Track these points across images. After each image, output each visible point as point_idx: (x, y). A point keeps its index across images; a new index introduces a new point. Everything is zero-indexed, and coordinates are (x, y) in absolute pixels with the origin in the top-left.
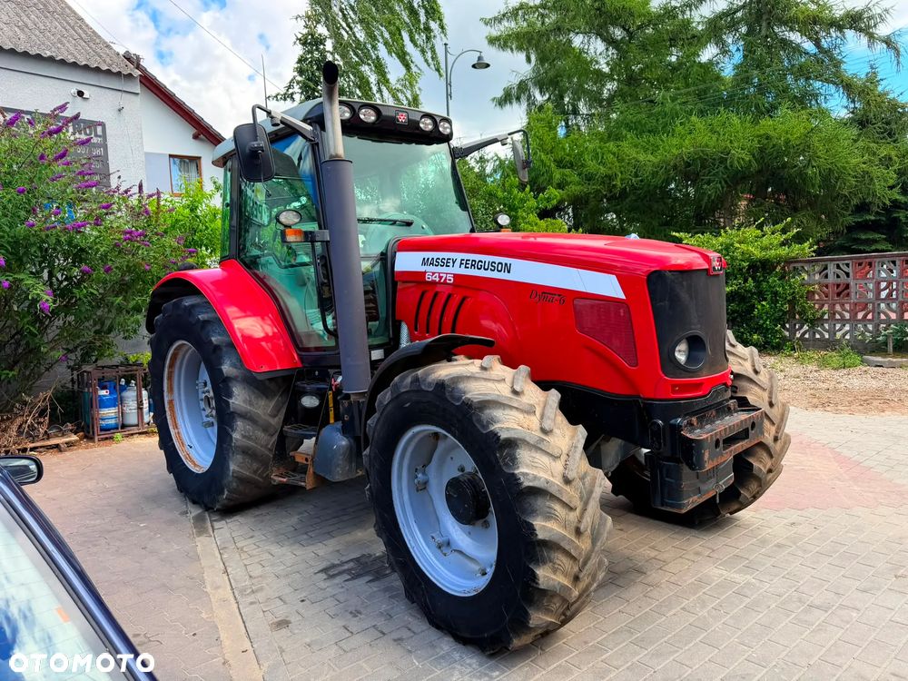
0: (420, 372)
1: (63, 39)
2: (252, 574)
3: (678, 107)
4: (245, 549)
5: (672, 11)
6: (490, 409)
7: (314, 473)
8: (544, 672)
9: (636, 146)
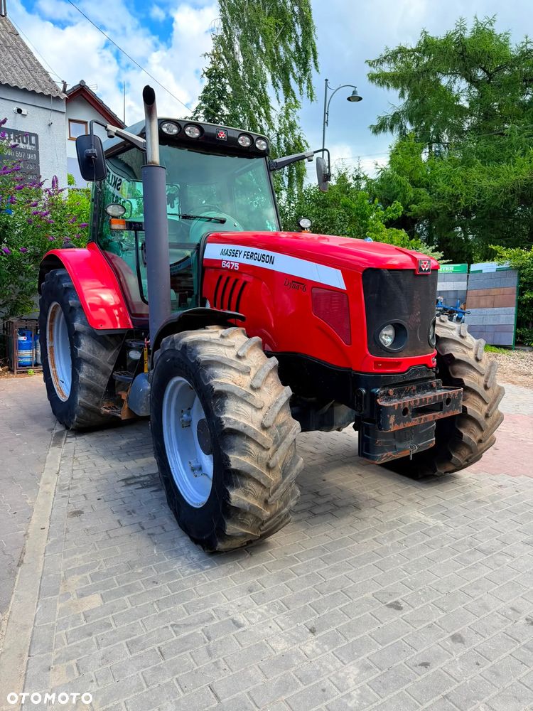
0: (176, 335)
1: (12, 68)
2: (74, 477)
3: (524, 139)
4: (79, 459)
5: (527, 54)
6: (213, 367)
7: (129, 408)
8: (243, 571)
9: (483, 172)
